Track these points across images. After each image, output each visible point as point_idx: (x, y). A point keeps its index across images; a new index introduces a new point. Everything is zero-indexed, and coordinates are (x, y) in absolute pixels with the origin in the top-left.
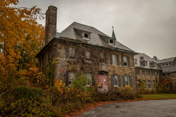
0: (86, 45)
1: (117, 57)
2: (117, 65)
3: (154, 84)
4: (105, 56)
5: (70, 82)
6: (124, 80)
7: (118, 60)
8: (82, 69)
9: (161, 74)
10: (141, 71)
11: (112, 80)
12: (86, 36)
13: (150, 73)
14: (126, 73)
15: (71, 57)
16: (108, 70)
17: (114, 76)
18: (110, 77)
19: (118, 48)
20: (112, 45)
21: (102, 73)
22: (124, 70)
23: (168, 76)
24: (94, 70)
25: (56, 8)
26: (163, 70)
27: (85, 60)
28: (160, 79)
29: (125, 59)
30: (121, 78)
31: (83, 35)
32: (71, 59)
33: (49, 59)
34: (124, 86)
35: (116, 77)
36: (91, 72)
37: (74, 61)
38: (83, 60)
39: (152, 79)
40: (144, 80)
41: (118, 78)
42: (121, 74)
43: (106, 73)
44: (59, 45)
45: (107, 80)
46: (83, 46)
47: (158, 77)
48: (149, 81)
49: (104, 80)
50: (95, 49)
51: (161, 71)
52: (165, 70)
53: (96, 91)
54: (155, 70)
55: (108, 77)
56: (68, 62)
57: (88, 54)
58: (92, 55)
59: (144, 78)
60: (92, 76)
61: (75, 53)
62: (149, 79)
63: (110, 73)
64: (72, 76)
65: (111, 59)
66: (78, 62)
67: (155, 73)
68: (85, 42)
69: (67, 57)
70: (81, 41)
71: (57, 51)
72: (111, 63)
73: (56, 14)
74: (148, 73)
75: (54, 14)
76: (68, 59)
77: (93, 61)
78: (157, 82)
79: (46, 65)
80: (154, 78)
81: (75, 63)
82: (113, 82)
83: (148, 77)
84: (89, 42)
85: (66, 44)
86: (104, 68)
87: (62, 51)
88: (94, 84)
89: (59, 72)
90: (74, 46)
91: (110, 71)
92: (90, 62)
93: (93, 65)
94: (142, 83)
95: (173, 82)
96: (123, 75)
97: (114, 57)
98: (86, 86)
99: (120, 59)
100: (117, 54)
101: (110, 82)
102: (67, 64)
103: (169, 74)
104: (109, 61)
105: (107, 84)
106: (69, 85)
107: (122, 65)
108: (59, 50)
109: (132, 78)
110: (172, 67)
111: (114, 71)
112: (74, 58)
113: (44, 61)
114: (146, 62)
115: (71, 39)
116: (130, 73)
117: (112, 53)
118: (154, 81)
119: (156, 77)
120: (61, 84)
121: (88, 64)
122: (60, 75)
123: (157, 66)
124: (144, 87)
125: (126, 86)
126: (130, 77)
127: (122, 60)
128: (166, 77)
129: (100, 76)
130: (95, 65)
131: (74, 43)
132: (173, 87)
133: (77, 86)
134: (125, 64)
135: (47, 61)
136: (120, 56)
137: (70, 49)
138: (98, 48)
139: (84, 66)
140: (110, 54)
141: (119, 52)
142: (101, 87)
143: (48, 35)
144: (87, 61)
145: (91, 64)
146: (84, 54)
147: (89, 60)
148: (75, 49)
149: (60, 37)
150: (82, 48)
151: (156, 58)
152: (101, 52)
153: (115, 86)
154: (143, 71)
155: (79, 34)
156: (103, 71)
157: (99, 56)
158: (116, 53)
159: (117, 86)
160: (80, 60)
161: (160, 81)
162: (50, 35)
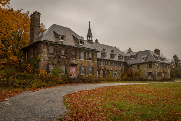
0: (62, 46)
1: (85, 53)
2: (84, 59)
3: (120, 74)
4: (75, 53)
5: (50, 71)
6: (88, 70)
7: (85, 56)
8: (58, 62)
9: (126, 65)
10: (109, 63)
11: (80, 70)
12: (62, 38)
13: (117, 64)
14: (90, 65)
15: (51, 54)
16: (77, 63)
17: (81, 67)
18: (78, 68)
19: (85, 48)
20: (81, 45)
21: (73, 65)
22: (89, 63)
23: (131, 67)
24: (67, 63)
25: (40, 14)
26: (128, 62)
27: (61, 56)
28: (125, 69)
29: (90, 56)
30: (86, 69)
31: (60, 37)
32: (51, 56)
33: (34, 54)
34: (88, 74)
35: (83, 68)
36: (65, 64)
37: (53, 57)
38: (59, 56)
39: (118, 70)
40: (112, 70)
41: (84, 68)
42: (87, 66)
43: (76, 65)
44: (42, 46)
45: (76, 70)
46: (60, 46)
47: (124, 67)
48: (116, 71)
49: (74, 70)
50: (68, 49)
51: (126, 63)
52: (129, 62)
53: (68, 77)
54: (122, 62)
55: (77, 68)
56: (49, 57)
57: (63, 52)
58: (66, 53)
59: (111, 69)
60: (65, 67)
61: (54, 51)
62: (116, 69)
63: (79, 65)
64: (51, 67)
65: (80, 55)
66: (56, 57)
67: (122, 64)
68: (61, 43)
69: (48, 54)
70: (58, 43)
71: (41, 49)
72: (80, 58)
73: (40, 18)
74: (116, 64)
75: (38, 19)
76: (49, 56)
77: (67, 57)
78: (122, 72)
79: (31, 58)
80: (120, 68)
81: (53, 58)
82: (80, 71)
83: (115, 68)
84: (64, 43)
85: (47, 45)
86: (74, 62)
87: (45, 50)
88: (66, 72)
89: (42, 64)
90: (53, 46)
91: (78, 64)
92: (64, 57)
93: (66, 60)
94: (110, 72)
95: (134, 72)
96: (88, 66)
97: (82, 54)
98: (61, 74)
99: (87, 55)
100: (85, 52)
101: (78, 72)
102: (48, 59)
103: (131, 65)
104: (78, 57)
105: (76, 73)
106: (49, 73)
107: (88, 60)
108: (42, 49)
109: (95, 69)
110: (134, 60)
111: (81, 64)
112: (53, 54)
113: (29, 54)
114: (115, 55)
115: (51, 42)
116: (93, 65)
117: (81, 51)
118: (120, 71)
119: (122, 68)
120: (44, 72)
121: (63, 59)
122: (43, 66)
123: (123, 59)
124: (111, 76)
125: (89, 74)
126: (93, 68)
127: (88, 56)
128: (129, 68)
129: (71, 67)
130: (68, 60)
131: (53, 44)
132: (134, 76)
133: (55, 74)
134: (90, 59)
135: (32, 55)
136: (87, 53)
137: (50, 48)
138: (70, 48)
139: (60, 60)
140: (79, 52)
141: (86, 50)
142: (71, 75)
143: (33, 35)
144: (62, 57)
145: (65, 59)
146: (60, 52)
147: (64, 56)
148: (53, 48)
149: (43, 40)
150: (59, 48)
151: (131, 50)
152: (72, 50)
153: (82, 74)
154: (111, 63)
155: (57, 37)
156: (73, 64)
157: (71, 53)
158: (83, 51)
159: (83, 74)
160: (57, 56)
161: (125, 71)
162: (34, 35)
